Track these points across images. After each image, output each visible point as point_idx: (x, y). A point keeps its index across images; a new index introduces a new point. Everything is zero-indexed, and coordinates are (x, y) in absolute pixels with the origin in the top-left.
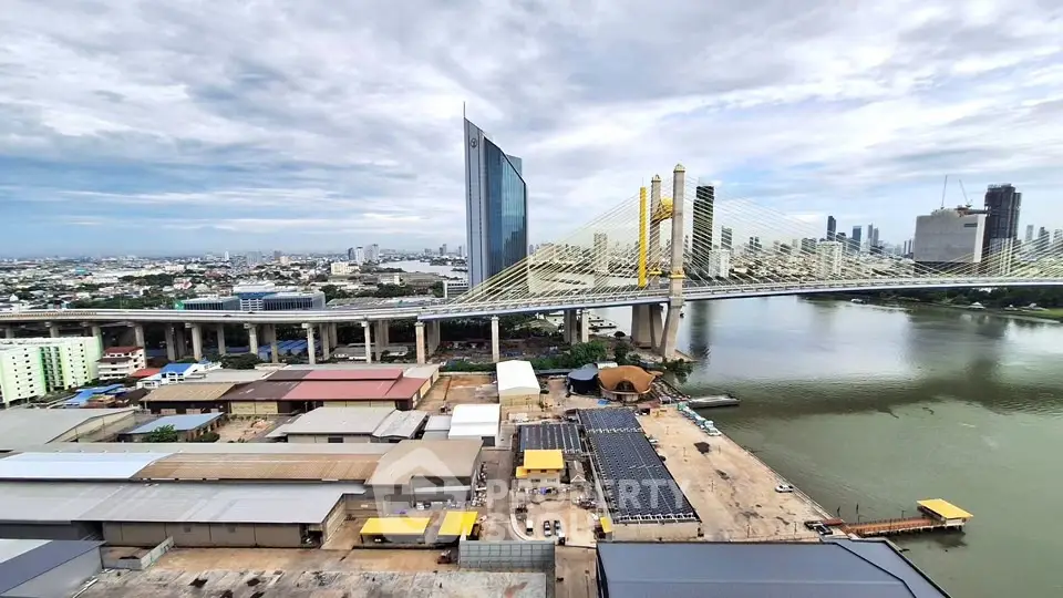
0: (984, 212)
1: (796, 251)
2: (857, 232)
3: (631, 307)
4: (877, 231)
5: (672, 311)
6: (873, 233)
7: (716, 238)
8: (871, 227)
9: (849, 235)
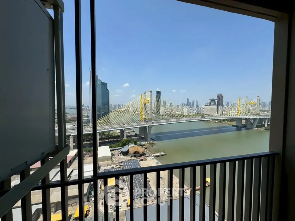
0: (217, 100)
1: (180, 107)
2: (193, 102)
3: (139, 128)
4: (197, 102)
5: (149, 129)
6: (197, 103)
7: (162, 103)
8: (196, 101)
9: (192, 103)
